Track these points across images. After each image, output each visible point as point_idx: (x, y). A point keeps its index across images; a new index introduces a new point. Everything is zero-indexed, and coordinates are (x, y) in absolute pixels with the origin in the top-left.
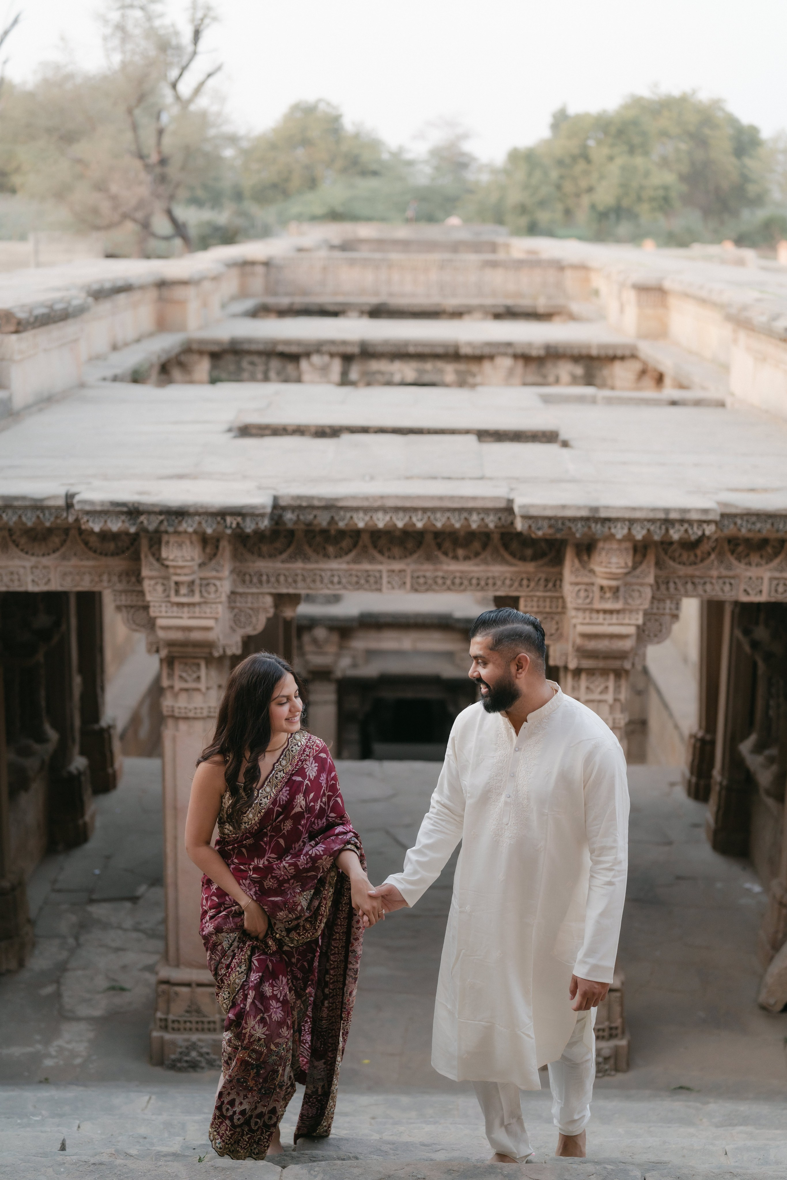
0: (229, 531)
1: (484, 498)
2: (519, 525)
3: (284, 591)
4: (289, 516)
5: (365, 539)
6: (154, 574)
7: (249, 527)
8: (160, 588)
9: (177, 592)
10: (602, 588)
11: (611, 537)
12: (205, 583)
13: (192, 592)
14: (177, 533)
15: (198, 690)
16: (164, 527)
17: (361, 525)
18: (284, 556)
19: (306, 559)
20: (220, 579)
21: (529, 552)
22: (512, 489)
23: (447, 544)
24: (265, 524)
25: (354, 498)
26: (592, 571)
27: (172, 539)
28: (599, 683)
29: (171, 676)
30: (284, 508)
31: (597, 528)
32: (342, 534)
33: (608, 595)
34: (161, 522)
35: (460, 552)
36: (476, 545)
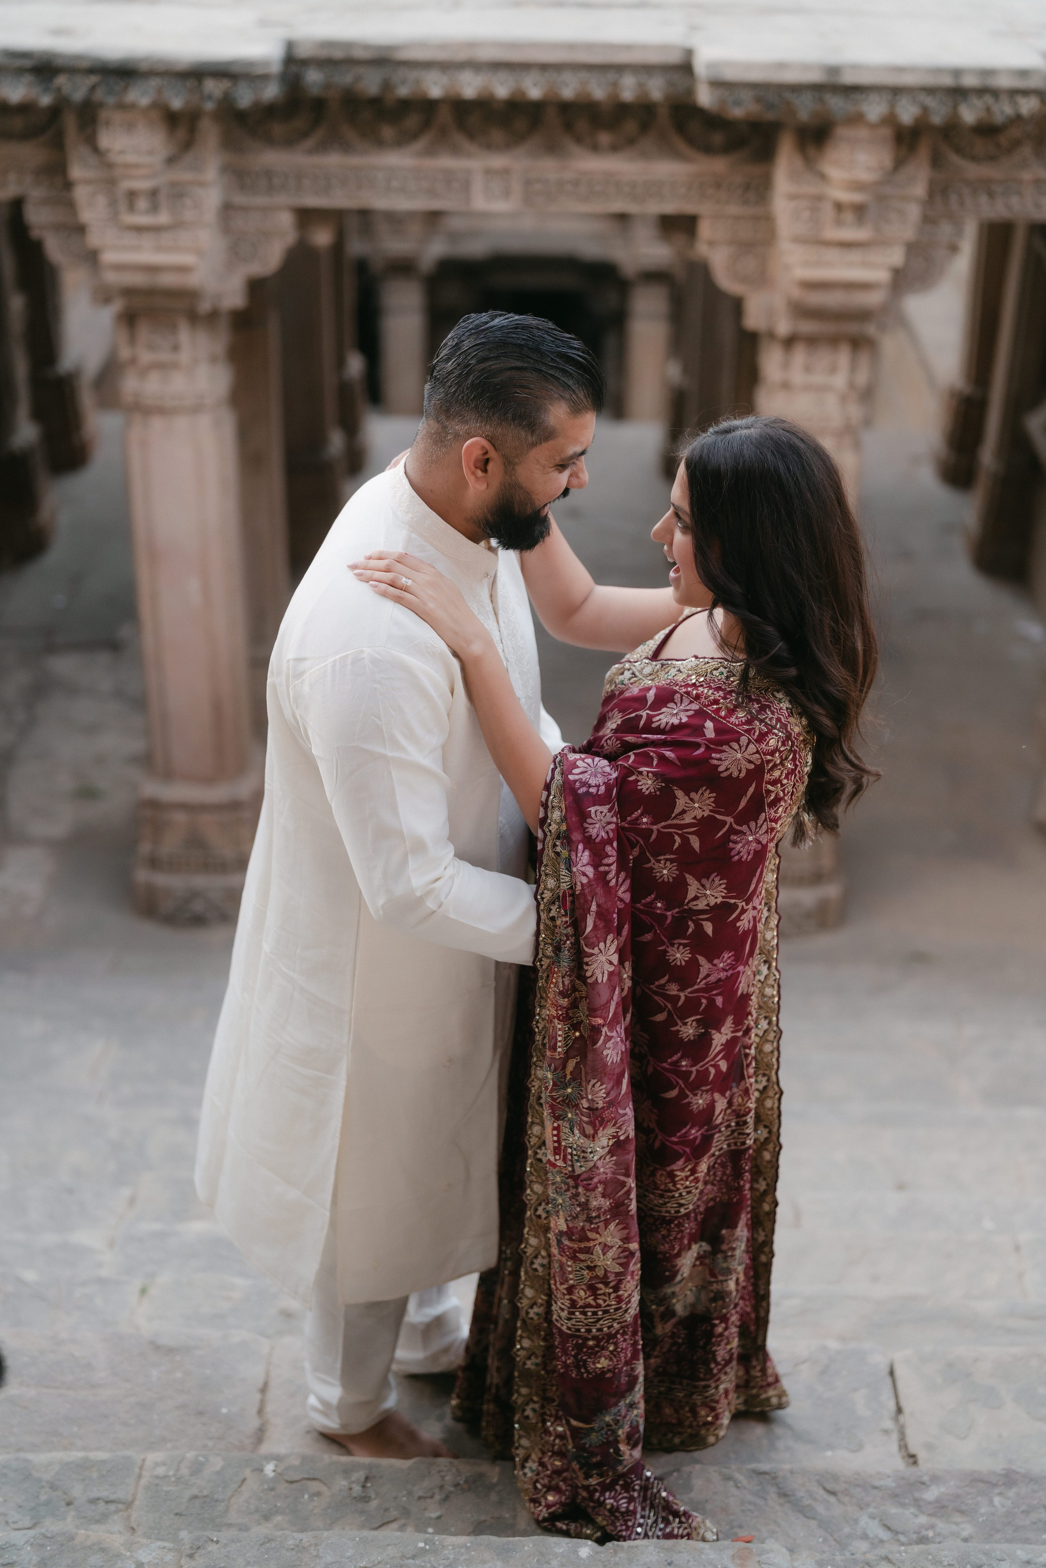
0: (209, 106)
1: (644, 47)
2: (705, 97)
3: (312, 201)
4: (313, 77)
5: (445, 115)
6: (90, 174)
7: (245, 98)
8: (101, 201)
9: (131, 208)
10: (839, 207)
11: (857, 119)
12: (178, 193)
13: (154, 208)
14: (122, 107)
15: (175, 366)
16: (99, 95)
17: (435, 92)
18: (310, 143)
19: (346, 148)
20: (201, 184)
21: (718, 138)
22: (694, 28)
23: (582, 125)
24: (271, 92)
25: (422, 45)
26: (823, 177)
27: (117, 117)
28: (824, 357)
29: (132, 340)
30: (305, 63)
31: (836, 104)
32: (406, 106)
33: (849, 216)
34: (93, 88)
35: (604, 138)
36: (630, 126)
